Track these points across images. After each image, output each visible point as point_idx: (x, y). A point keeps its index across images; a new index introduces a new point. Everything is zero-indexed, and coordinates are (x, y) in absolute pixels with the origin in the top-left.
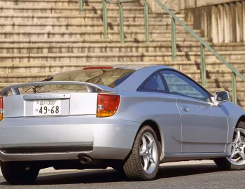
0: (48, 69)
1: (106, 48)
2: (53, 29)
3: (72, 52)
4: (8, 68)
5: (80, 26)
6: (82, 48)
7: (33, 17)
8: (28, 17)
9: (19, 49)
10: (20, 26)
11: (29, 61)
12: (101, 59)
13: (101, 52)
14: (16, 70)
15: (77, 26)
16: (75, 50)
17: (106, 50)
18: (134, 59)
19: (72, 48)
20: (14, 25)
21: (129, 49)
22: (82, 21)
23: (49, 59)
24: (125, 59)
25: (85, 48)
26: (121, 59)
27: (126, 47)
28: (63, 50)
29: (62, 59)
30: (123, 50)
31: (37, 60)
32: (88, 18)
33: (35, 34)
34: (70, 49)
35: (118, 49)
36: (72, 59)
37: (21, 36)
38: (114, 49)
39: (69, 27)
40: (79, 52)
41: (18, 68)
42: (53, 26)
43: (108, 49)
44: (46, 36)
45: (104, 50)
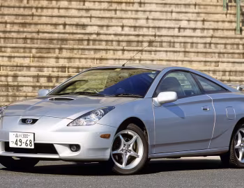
0: (137, 62)
1: (210, 44)
2: (189, 24)
3: (174, 47)
4: (97, 59)
5: (218, 22)
6: (184, 43)
7: (172, 12)
8: (166, 12)
9: (119, 41)
10: (153, 19)
11: (123, 53)
12: (200, 54)
13: (205, 47)
14: (105, 62)
15: (214, 21)
16: (177, 45)
17: (210, 46)
18: (236, 56)
19: (174, 43)
20: (147, 19)
21: (235, 46)
22: (223, 17)
23: (144, 53)
24: (226, 55)
25: (187, 43)
26: (221, 55)
27: (233, 44)
28: (164, 44)
29: (158, 53)
30: (229, 47)
31: (131, 52)
32: (230, 14)
33: (165, 28)
34: (171, 44)
35: (223, 46)
36: (168, 53)
37: (150, 29)
38: (219, 46)
39: (205, 23)
40: (181, 47)
41: (107, 59)
42: (189, 21)
43: (212, 45)
44: (177, 30)
45: (208, 45)
